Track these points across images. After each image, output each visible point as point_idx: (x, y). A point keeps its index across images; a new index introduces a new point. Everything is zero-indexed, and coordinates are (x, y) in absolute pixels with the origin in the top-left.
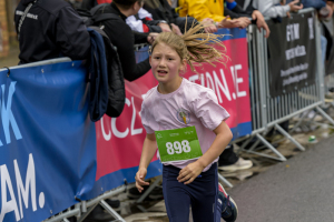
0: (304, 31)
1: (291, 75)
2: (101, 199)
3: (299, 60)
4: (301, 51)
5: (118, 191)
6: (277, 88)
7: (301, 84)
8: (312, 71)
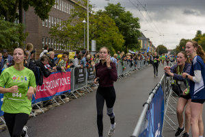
0: (83, 71)
1: (80, 80)
2: (36, 104)
3: (82, 77)
4: (82, 75)
5: (40, 102)
6: (77, 82)
7: (82, 82)
8: (85, 79)
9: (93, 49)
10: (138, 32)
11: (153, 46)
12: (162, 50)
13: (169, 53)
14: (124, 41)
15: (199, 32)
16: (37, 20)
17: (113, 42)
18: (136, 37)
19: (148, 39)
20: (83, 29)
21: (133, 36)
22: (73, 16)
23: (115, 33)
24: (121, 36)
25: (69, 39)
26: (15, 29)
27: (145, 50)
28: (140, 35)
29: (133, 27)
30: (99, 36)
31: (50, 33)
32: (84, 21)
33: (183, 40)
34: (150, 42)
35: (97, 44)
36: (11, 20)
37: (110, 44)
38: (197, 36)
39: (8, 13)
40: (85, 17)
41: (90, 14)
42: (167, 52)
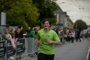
9: (3, 23)
10: (54, 4)
11: (70, 21)
12: (80, 25)
13: (88, 29)
14: (38, 15)
17: (26, 15)
18: (52, 10)
19: (65, 13)
21: (49, 10)
23: (29, 5)
24: (35, 8)
27: (62, 25)
28: (56, 7)
30: (10, 8)
34: (67, 16)
37: (23, 17)
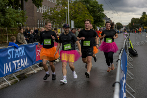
2: (36, 65)
15: (144, 13)
16: (34, 8)
20: (65, 13)
22: (58, 5)
25: (56, 20)
26: (19, 14)
29: (99, 11)
31: (42, 17)
32: (66, 8)
33: (133, 18)
35: (75, 23)
36: (16, 8)
38: (142, 15)
39: (14, 4)
40: (66, 5)
41: (69, 3)
42: (122, 28)
